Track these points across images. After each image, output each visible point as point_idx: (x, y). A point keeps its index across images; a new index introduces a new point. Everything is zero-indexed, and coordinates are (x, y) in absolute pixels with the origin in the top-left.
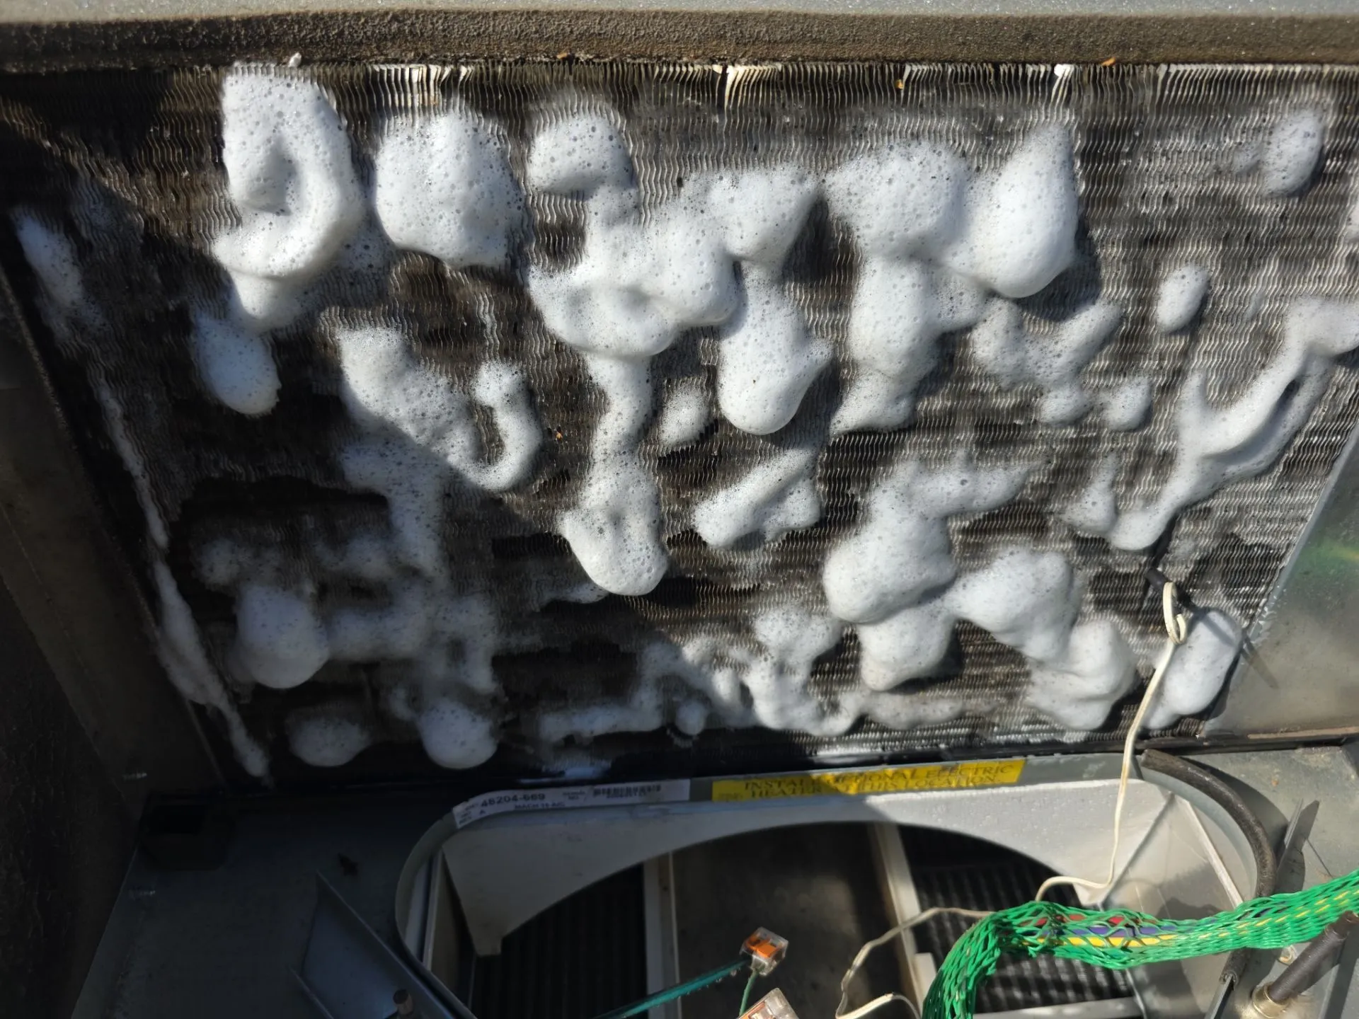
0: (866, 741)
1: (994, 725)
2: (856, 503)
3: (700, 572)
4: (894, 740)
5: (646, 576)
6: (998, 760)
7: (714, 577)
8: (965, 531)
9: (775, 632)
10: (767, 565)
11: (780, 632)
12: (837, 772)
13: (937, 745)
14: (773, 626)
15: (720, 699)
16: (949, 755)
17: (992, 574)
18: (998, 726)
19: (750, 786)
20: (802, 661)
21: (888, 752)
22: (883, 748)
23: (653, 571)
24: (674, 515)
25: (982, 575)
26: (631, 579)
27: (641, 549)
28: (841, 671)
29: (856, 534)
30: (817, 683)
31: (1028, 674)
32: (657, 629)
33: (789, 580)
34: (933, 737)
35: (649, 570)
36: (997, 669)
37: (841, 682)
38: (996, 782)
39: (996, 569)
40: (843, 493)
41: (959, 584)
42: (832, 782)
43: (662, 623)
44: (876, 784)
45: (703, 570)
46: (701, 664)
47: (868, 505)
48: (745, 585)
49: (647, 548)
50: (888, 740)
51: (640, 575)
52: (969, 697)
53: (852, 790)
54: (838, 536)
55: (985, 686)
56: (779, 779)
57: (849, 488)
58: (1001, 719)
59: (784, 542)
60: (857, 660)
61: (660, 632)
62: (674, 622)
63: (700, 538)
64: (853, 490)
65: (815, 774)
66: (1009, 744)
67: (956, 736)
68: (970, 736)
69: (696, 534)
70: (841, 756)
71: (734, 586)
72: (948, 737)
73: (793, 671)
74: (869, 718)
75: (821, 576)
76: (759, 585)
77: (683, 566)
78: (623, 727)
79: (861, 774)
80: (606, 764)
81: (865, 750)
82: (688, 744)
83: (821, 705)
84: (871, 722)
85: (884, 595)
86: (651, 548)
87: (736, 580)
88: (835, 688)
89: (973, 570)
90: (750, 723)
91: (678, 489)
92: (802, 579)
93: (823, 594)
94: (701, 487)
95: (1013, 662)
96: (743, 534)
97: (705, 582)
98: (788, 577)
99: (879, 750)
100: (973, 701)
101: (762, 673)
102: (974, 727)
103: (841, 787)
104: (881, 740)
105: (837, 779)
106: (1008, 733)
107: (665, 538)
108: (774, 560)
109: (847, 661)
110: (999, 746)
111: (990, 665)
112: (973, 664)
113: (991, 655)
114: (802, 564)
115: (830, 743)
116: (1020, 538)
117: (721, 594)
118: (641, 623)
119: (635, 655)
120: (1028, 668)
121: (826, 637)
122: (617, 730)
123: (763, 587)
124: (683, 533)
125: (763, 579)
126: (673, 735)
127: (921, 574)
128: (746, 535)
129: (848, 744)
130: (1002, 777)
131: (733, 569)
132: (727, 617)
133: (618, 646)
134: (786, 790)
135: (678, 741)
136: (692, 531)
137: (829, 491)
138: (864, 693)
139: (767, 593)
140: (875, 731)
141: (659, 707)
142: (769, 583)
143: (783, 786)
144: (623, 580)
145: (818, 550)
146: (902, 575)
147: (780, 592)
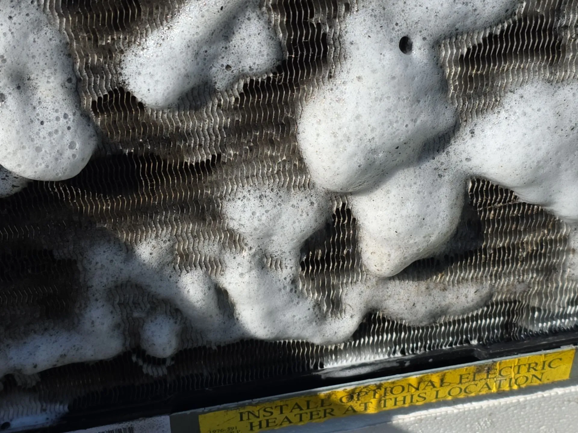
0: (380, 344)
1: (533, 310)
2: (325, 34)
3: (141, 145)
4: (416, 340)
5: (68, 153)
6: (543, 352)
7: (161, 151)
8: (463, 61)
9: (248, 214)
10: (225, 128)
11: (253, 213)
12: (350, 387)
13: (467, 341)
14: (244, 206)
15: (193, 308)
16: (484, 353)
17: (503, 114)
18: (539, 310)
19: (245, 417)
20: (287, 248)
21: (409, 355)
22: (403, 352)
23: (77, 146)
24: (94, 70)
25: (492, 117)
26: (48, 158)
27: (58, 119)
28: (338, 258)
29: (330, 77)
30: (310, 277)
31: (565, 240)
32: (98, 226)
33: (256, 145)
34: (461, 332)
35: (72, 146)
36: (526, 238)
37: (340, 272)
38: (546, 381)
39: (507, 106)
40: (306, 23)
41: (465, 131)
42: (344, 400)
43: (103, 216)
44: (400, 398)
45: (145, 142)
46: (162, 266)
47: (340, 36)
48: (203, 156)
49: (66, 116)
50: (408, 341)
51: (60, 153)
52: (498, 276)
53: (372, 409)
54: (309, 82)
55: (515, 260)
56: (280, 403)
57: (312, 16)
58: (541, 301)
59: (241, 94)
60: (354, 242)
61: (103, 230)
62: (119, 214)
63: (134, 98)
64: (318, 18)
65: (323, 391)
66: (554, 332)
67: (489, 328)
68: (507, 326)
69: (128, 93)
70: (353, 367)
71: (188, 160)
72: (479, 329)
73: (278, 264)
74: (380, 314)
75: (295, 137)
76: (219, 155)
77: (117, 138)
78: (74, 357)
79: (379, 387)
80: (61, 408)
81: (381, 356)
82: (161, 371)
83: (318, 305)
84: (384, 320)
85: (374, 151)
86: (71, 117)
87: (189, 151)
88: (334, 281)
89: (480, 112)
90: (235, 336)
91: (94, 34)
92: (272, 143)
93: (301, 160)
94: (123, 29)
95: (545, 226)
96: (188, 87)
97: (151, 157)
98: (254, 141)
99: (399, 355)
100: (503, 281)
101: (240, 270)
102: (510, 313)
103: (358, 406)
104: (398, 342)
105: (351, 396)
106: (552, 319)
107: (87, 102)
108: (233, 120)
109: (342, 244)
110: (542, 335)
111: (517, 232)
112: (497, 234)
113: (516, 219)
114: (269, 123)
115: (337, 352)
116: (532, 64)
117: (172, 171)
118: (76, 218)
119: (75, 262)
120: (564, 231)
121: (311, 214)
122: (67, 361)
123: (225, 158)
124: (110, 92)
125: (223, 146)
126: (141, 363)
127: (415, 121)
128: (193, 89)
129: (359, 349)
130: (551, 375)
131: (184, 136)
132: (185, 202)
133: (51, 252)
134: (291, 416)
135: (148, 369)
136: (122, 89)
137: (288, 21)
138: (369, 284)
139: (231, 164)
140: (390, 331)
141: (118, 326)
142: (232, 152)
143: (287, 412)
144: (40, 161)
145: (286, 103)
146: (391, 123)
147: (248, 162)
